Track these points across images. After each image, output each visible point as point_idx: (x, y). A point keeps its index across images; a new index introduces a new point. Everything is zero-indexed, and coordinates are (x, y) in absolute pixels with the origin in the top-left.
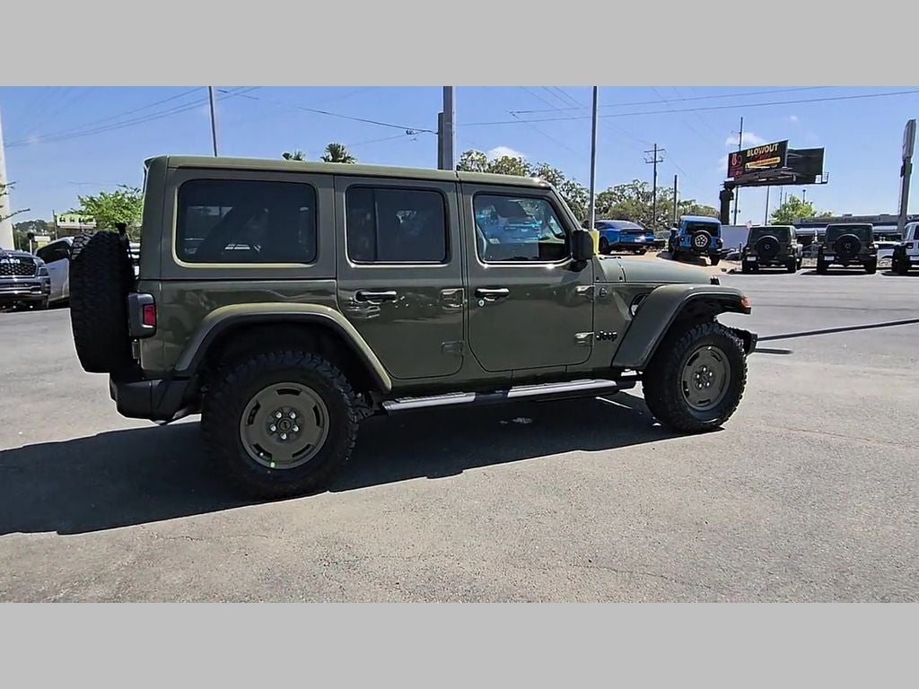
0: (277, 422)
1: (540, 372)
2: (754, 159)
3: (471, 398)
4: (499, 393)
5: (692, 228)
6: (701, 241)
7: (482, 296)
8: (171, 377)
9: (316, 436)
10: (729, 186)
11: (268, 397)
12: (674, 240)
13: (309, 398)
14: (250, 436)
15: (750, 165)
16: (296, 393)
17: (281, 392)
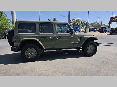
0: (30, 53)
1: (66, 47)
2: (114, 18)
3: (56, 50)
4: (60, 50)
5: (102, 28)
6: (104, 30)
7: (58, 37)
8: (17, 47)
9: (35, 54)
10: (110, 22)
11: (29, 50)
12: (100, 30)
13: (34, 50)
14: (26, 54)
15: (113, 19)
16: (32, 49)
17: (30, 49)
